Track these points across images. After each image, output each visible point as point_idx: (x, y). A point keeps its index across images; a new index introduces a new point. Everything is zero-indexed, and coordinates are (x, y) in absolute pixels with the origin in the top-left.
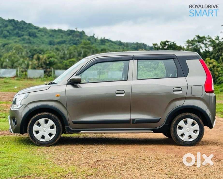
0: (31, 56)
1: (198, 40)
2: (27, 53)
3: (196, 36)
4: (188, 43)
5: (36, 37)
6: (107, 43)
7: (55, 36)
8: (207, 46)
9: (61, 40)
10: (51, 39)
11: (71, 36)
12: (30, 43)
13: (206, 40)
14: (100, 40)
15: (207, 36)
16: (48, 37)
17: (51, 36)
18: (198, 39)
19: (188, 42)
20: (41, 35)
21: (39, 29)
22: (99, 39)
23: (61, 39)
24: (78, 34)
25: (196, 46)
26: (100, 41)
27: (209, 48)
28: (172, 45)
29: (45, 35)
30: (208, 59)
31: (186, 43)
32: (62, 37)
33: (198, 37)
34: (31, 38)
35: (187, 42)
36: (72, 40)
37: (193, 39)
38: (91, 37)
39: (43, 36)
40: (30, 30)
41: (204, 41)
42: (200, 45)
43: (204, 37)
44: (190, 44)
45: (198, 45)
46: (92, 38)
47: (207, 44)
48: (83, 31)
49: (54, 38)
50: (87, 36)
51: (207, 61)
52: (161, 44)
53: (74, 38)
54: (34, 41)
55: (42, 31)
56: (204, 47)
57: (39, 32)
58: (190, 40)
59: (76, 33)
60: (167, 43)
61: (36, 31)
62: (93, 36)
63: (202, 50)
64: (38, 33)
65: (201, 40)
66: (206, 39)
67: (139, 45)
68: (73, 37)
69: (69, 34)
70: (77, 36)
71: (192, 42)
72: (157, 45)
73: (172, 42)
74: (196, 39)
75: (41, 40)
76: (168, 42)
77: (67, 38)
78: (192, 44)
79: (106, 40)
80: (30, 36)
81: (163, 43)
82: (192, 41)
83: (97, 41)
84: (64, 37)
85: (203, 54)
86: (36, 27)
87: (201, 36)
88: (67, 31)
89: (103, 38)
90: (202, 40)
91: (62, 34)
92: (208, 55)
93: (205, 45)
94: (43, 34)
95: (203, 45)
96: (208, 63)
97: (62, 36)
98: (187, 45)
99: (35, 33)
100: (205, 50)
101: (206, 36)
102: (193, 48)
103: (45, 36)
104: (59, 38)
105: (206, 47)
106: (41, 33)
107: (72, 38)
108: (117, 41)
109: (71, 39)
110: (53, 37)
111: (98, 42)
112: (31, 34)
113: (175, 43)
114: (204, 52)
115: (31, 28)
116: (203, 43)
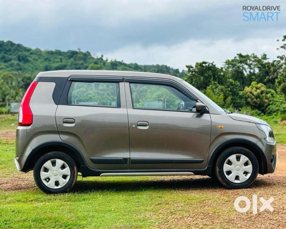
0: (24, 87)
1: (240, 60)
2: (19, 82)
3: (238, 55)
4: (228, 64)
5: (27, 61)
6: (120, 66)
7: (52, 59)
8: (252, 66)
9: (60, 65)
10: (46, 63)
11: (72, 59)
12: (21, 69)
13: (250, 60)
14: (110, 63)
15: (252, 55)
16: (43, 62)
17: (46, 59)
18: (240, 58)
19: (228, 62)
20: (34, 59)
21: (31, 51)
22: (109, 61)
23: (60, 63)
24: (82, 56)
25: (238, 67)
26: (110, 65)
27: (254, 70)
28: (211, 67)
29: (39, 58)
30: (254, 83)
31: (226, 64)
32: (61, 61)
33: (240, 56)
34: (21, 64)
35: (226, 62)
36: (75, 64)
37: (233, 59)
38: (98, 59)
39: (36, 60)
40: (19, 53)
41: (248, 61)
42: (243, 66)
43: (248, 56)
44: (230, 66)
45: (240, 66)
46: (99, 61)
47: (251, 64)
48: (88, 52)
49: (51, 62)
50: (93, 58)
51: (254, 86)
52: (196, 66)
53: (77, 62)
54: (25, 67)
55: (35, 54)
56: (248, 68)
57: (32, 55)
58: (230, 60)
59: (79, 55)
60: (204, 65)
61: (27, 53)
62: (101, 59)
63: (246, 72)
64: (29, 57)
65: (243, 59)
66: (250, 58)
67: (160, 67)
68: (75, 60)
69: (70, 57)
70: (81, 59)
71: (232, 63)
72: (192, 67)
73: (210, 64)
74: (238, 58)
75: (35, 66)
76: (205, 63)
77: (68, 62)
78: (232, 64)
79: (118, 63)
80: (19, 60)
81: (199, 64)
82: (233, 61)
83: (106, 64)
84: (64, 61)
85: (247, 77)
86: (28, 49)
87: (244, 54)
88: (67, 53)
89: (113, 60)
90: (246, 59)
91: (61, 57)
92: (253, 78)
93: (250, 65)
94: (37, 58)
95: (246, 66)
96: (254, 88)
97: (61, 59)
98: (227, 66)
99: (26, 56)
100: (250, 72)
101: (250, 55)
102: (234, 70)
103: (40, 61)
104: (58, 62)
105: (251, 69)
106: (33, 56)
107: (74, 62)
108: (132, 64)
109: (72, 62)
110: (50, 60)
111: (108, 66)
112: (21, 58)
113: (214, 64)
114: (247, 74)
115: (21, 50)
116: (247, 64)
